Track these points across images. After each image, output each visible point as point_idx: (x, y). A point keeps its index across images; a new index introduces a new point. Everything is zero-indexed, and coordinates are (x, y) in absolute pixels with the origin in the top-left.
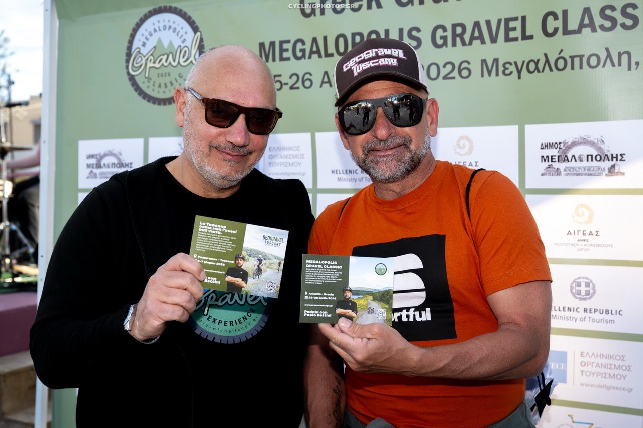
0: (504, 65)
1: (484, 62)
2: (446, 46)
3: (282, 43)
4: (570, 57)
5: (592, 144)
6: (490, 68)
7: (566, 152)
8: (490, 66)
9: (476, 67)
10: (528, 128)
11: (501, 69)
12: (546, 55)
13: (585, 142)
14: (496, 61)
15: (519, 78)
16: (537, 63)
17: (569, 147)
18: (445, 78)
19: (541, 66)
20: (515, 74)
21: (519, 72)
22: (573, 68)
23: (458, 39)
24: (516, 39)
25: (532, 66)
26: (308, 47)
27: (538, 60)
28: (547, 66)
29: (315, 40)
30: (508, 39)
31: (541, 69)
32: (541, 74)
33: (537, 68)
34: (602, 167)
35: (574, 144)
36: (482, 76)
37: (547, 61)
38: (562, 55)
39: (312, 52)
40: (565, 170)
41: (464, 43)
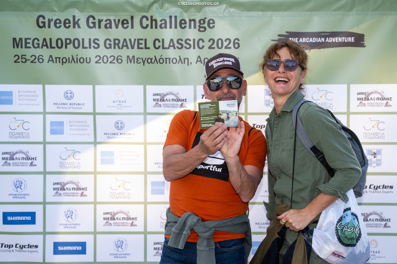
0: (137, 59)
1: (128, 57)
2: (111, 48)
3: (26, 39)
4: (165, 58)
5: (174, 94)
7: (163, 98)
8: (131, 59)
9: (125, 59)
10: (148, 87)
12: (155, 56)
13: (171, 94)
14: (134, 57)
15: (144, 65)
16: (151, 59)
17: (165, 96)
18: (111, 62)
20: (142, 63)
21: (144, 62)
22: (166, 63)
23: (116, 46)
24: (142, 48)
25: (149, 61)
26: (41, 42)
28: (156, 61)
29: (45, 40)
30: (139, 48)
31: (153, 62)
32: (153, 64)
33: (151, 62)
34: (178, 104)
35: (167, 94)
36: (128, 63)
37: (156, 59)
38: (162, 57)
39: (43, 45)
40: (163, 105)
41: (119, 48)
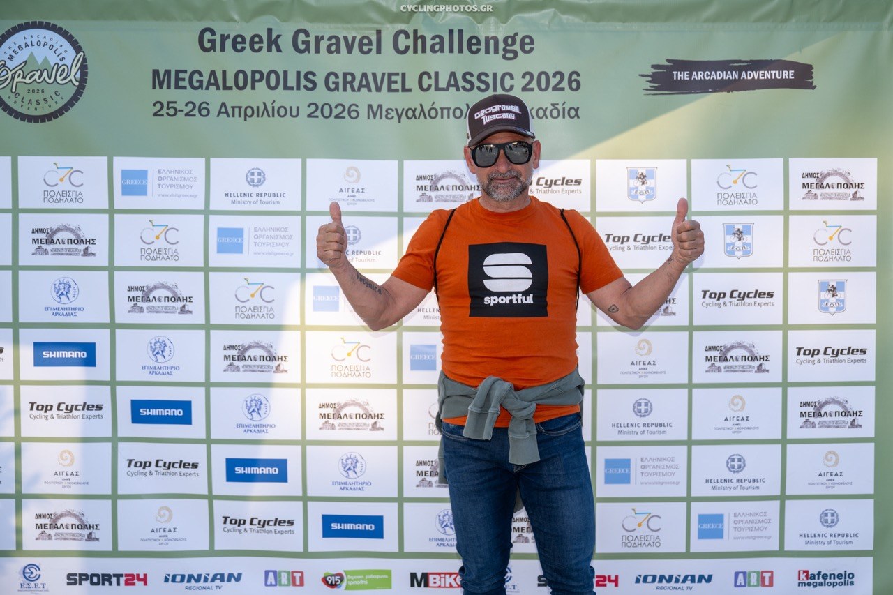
0: (387, 111)
2: (338, 91)
3: (178, 72)
4: (440, 108)
5: (456, 176)
6: (375, 112)
7: (436, 183)
9: (363, 110)
10: (406, 163)
11: (384, 113)
12: (421, 105)
13: (451, 175)
14: (380, 106)
15: (400, 122)
16: (414, 111)
17: (439, 179)
18: (337, 117)
19: (417, 114)
20: (396, 118)
21: (400, 117)
22: (442, 117)
23: (348, 86)
24: (397, 91)
25: (410, 114)
26: (205, 79)
27: (415, 109)
28: (422, 114)
29: (213, 73)
30: (390, 90)
31: (417, 116)
32: (417, 120)
33: (414, 115)
34: (464, 195)
35: (443, 176)
36: (369, 118)
37: (422, 110)
38: (434, 106)
39: (209, 84)
40: (436, 197)
41: (353, 89)
